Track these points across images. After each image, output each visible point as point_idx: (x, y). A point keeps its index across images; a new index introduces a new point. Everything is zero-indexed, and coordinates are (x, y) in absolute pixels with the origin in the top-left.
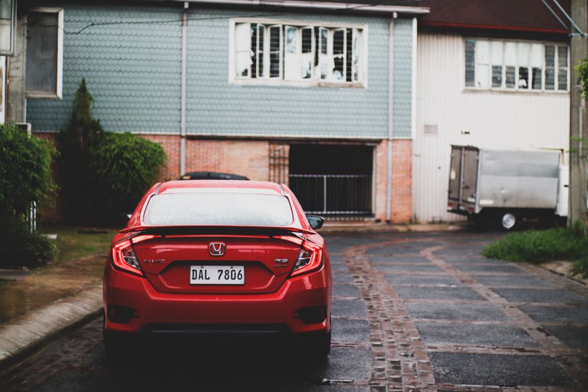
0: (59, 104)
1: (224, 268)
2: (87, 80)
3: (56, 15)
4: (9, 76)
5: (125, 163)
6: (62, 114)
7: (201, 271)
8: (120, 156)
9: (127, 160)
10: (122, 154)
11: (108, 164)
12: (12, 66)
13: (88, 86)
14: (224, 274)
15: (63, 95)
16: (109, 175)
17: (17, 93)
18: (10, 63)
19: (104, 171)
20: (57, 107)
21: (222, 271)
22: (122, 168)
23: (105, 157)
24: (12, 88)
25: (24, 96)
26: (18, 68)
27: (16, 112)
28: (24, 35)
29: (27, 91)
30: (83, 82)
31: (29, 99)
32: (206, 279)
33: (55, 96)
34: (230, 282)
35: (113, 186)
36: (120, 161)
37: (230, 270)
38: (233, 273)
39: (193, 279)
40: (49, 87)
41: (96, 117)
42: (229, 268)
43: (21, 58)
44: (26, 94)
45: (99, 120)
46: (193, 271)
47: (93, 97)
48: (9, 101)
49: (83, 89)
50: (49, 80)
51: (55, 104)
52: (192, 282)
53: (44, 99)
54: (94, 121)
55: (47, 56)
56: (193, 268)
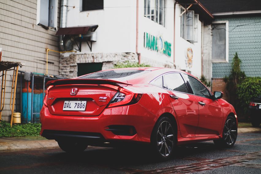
0: (227, 65)
1: (78, 102)
2: (238, 53)
3: (225, 24)
4: (203, 53)
5: (252, 91)
6: (229, 69)
7: (68, 103)
8: (249, 87)
9: (253, 89)
10: (251, 86)
11: (244, 92)
12: (204, 48)
13: (238, 56)
14: (77, 105)
15: (229, 61)
16: (244, 96)
17: (206, 60)
18: (203, 47)
19: (242, 95)
20: (226, 66)
21: (77, 103)
22: (251, 93)
23: (243, 88)
24: (204, 58)
25: (210, 62)
26: (207, 49)
27: (206, 69)
28: (209, 34)
29: (212, 60)
30: (236, 54)
31: (213, 63)
32: (70, 108)
33: (225, 61)
34: (79, 109)
35: (246, 102)
36: (250, 90)
37: (80, 103)
38: (81, 104)
39: (64, 107)
40: (223, 57)
41: (242, 71)
42: (80, 102)
43: (208, 45)
44: (212, 61)
45: (244, 72)
46: (65, 103)
47: (241, 61)
48: (203, 64)
49: (236, 57)
50: (223, 54)
51: (225, 65)
52: (64, 109)
53: (220, 63)
54: (242, 72)
55: (221, 43)
56: (65, 102)
